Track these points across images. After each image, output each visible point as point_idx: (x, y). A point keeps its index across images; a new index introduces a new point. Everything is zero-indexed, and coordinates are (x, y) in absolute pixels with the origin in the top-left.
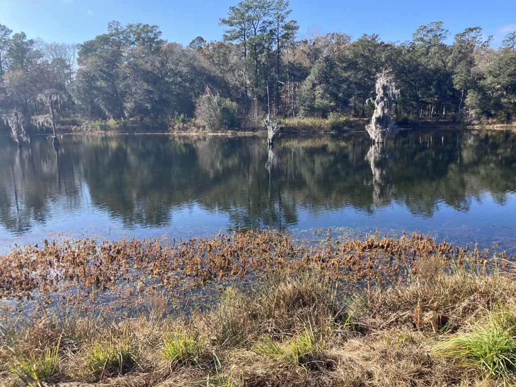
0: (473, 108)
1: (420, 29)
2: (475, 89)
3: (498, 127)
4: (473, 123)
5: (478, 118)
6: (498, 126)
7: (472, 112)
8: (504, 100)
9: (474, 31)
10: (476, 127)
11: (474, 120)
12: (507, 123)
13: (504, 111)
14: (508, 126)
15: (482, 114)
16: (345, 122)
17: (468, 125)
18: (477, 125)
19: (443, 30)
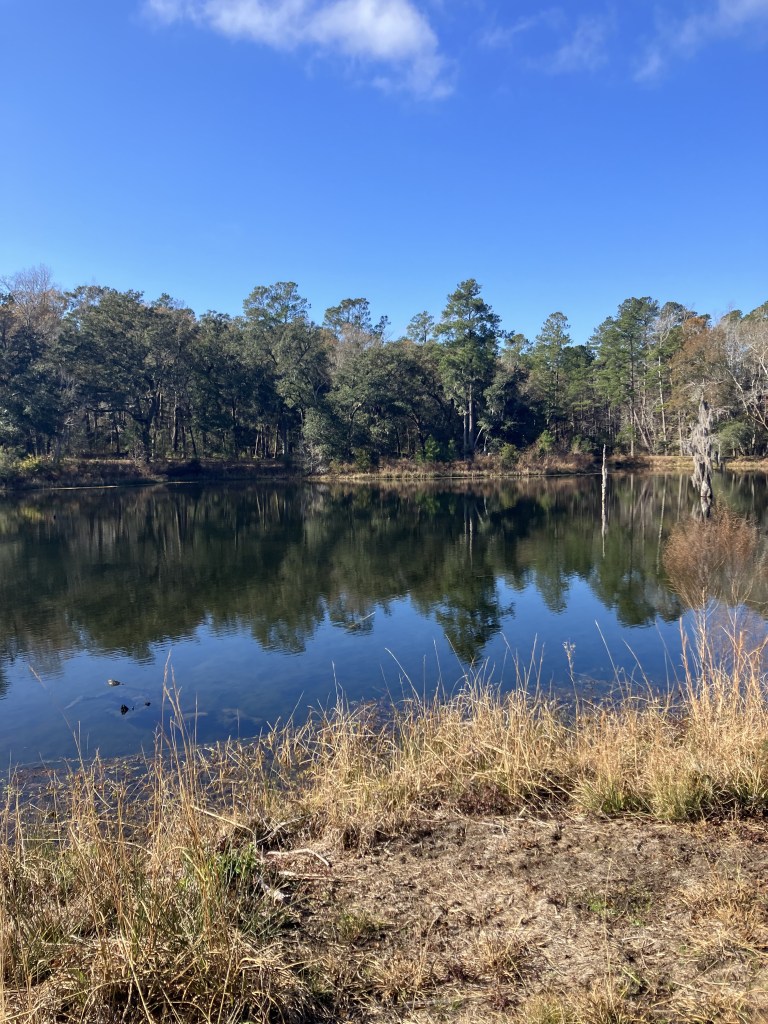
0: (317, 443)
1: (257, 293)
2: (316, 407)
3: (358, 478)
4: (317, 471)
5: (326, 462)
6: (358, 476)
7: (317, 451)
8: (374, 430)
9: (358, 306)
10: (323, 478)
11: (321, 464)
12: (370, 472)
13: (366, 449)
14: (373, 475)
15: (333, 454)
16: (35, 469)
17: (310, 474)
18: (324, 474)
19: (298, 299)
